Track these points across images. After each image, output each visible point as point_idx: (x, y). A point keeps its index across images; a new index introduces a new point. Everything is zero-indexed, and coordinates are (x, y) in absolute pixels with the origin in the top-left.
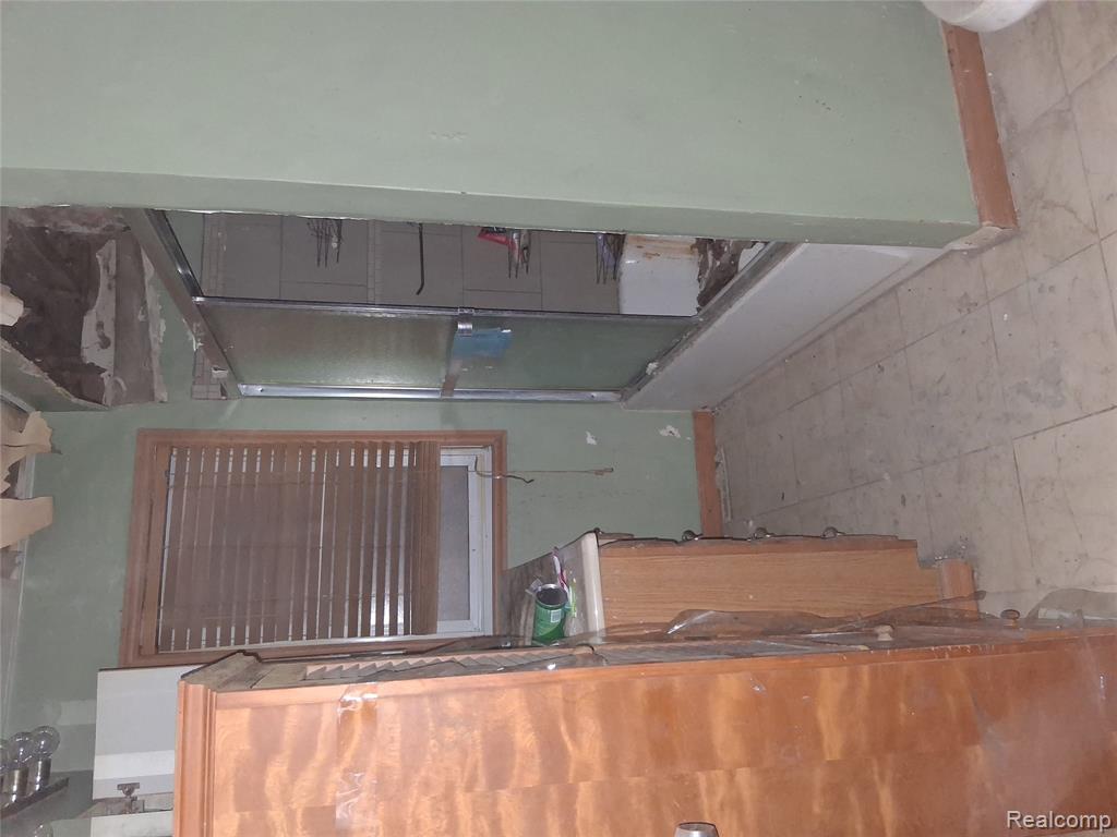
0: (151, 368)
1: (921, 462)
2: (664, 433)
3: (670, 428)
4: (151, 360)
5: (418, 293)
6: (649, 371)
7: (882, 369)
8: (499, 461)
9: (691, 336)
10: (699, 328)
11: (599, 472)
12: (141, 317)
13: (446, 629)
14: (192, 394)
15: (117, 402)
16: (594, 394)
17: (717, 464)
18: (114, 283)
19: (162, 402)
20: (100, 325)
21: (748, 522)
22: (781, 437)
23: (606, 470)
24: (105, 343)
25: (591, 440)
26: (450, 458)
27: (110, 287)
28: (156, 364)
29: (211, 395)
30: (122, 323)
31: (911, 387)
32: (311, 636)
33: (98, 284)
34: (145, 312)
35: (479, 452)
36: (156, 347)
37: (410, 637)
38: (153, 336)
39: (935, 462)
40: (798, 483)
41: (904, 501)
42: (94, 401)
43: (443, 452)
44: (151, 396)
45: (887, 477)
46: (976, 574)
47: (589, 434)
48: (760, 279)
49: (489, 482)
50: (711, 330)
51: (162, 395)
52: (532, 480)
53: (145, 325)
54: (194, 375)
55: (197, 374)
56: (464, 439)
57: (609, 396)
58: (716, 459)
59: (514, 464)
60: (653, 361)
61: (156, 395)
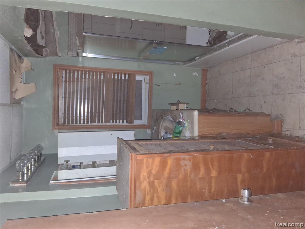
0: (56, 46)
1: (272, 93)
2: (194, 74)
3: (196, 73)
4: (56, 43)
5: (131, 28)
6: (196, 59)
7: (265, 67)
8: (151, 80)
9: (213, 52)
10: (216, 50)
11: (177, 84)
12: (52, 31)
13: (136, 122)
14: (68, 55)
15: (47, 56)
16: (177, 62)
17: (207, 84)
18: (44, 19)
19: (59, 56)
20: (41, 32)
21: (215, 100)
22: (229, 80)
23: (179, 84)
24: (43, 38)
25: (175, 75)
26: (138, 78)
27: (43, 20)
28: (57, 45)
29: (73, 55)
30: (47, 32)
31: (273, 74)
32: (102, 122)
33: (40, 19)
34: (54, 29)
35: (145, 76)
36: (57, 40)
37: (127, 124)
38: (56, 37)
39: (276, 94)
40: (232, 92)
41: (265, 102)
42: (41, 55)
43: (136, 76)
44: (57, 55)
45: (261, 95)
46: (283, 123)
47: (174, 73)
48: (240, 41)
49: (148, 85)
50: (220, 51)
51: (60, 54)
52: (159, 85)
53: (54, 33)
54: (68, 49)
55: (69, 49)
56: (141, 73)
57: (181, 63)
58: (207, 82)
59: (155, 81)
60: (198, 56)
61: (58, 54)
